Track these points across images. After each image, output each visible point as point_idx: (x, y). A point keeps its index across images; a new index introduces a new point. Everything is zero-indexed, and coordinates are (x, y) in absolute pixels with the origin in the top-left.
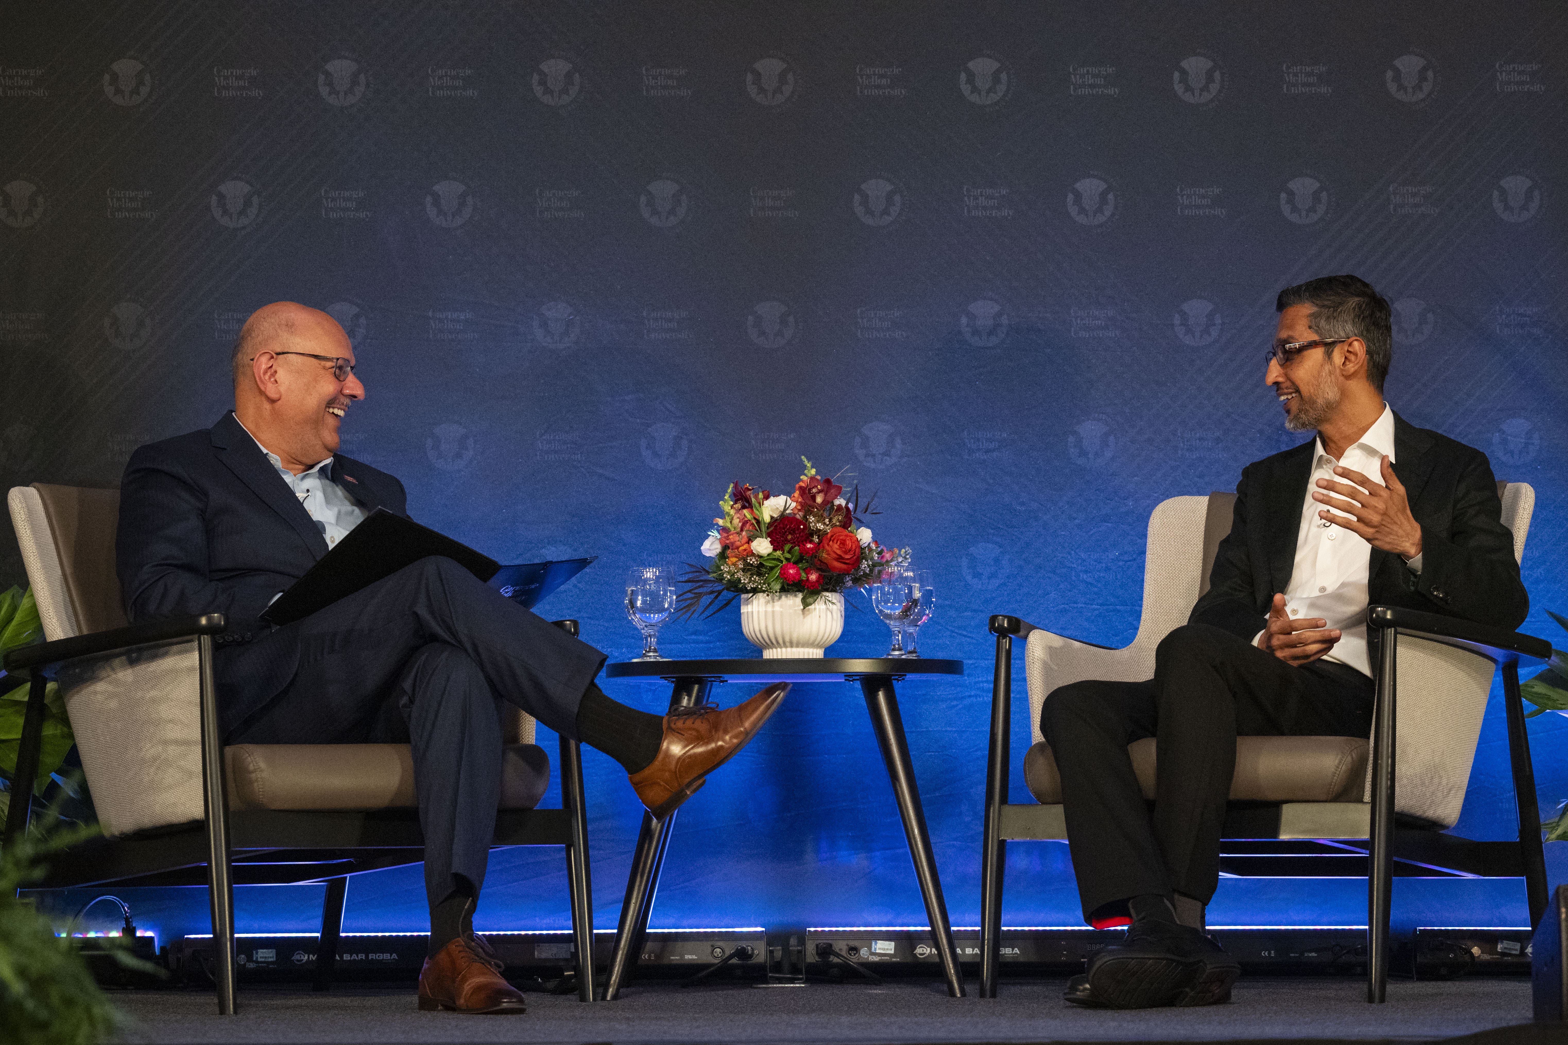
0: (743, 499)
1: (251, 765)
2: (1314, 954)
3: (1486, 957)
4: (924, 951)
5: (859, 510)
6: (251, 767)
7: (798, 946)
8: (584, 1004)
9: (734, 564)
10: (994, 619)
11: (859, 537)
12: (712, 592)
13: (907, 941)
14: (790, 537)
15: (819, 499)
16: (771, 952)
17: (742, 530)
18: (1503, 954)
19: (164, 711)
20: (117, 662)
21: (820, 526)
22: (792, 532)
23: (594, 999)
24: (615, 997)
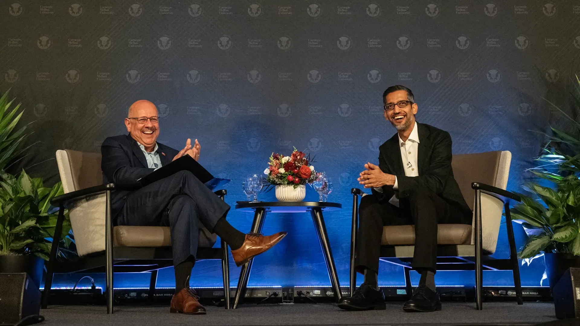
0: (276, 158)
1: (121, 232)
2: (444, 294)
3: (496, 295)
4: (329, 293)
5: (310, 161)
6: (121, 233)
7: (292, 292)
8: (226, 310)
9: (274, 176)
10: (353, 189)
11: (310, 168)
12: (267, 185)
13: (324, 290)
14: (290, 168)
15: (298, 158)
16: (284, 293)
17: (276, 166)
18: (501, 294)
19: (96, 215)
20: (83, 200)
21: (299, 165)
22: (291, 166)
23: (230, 308)
24: (236, 308)
